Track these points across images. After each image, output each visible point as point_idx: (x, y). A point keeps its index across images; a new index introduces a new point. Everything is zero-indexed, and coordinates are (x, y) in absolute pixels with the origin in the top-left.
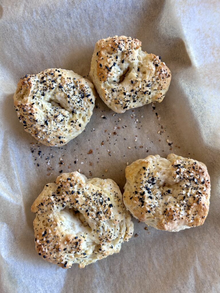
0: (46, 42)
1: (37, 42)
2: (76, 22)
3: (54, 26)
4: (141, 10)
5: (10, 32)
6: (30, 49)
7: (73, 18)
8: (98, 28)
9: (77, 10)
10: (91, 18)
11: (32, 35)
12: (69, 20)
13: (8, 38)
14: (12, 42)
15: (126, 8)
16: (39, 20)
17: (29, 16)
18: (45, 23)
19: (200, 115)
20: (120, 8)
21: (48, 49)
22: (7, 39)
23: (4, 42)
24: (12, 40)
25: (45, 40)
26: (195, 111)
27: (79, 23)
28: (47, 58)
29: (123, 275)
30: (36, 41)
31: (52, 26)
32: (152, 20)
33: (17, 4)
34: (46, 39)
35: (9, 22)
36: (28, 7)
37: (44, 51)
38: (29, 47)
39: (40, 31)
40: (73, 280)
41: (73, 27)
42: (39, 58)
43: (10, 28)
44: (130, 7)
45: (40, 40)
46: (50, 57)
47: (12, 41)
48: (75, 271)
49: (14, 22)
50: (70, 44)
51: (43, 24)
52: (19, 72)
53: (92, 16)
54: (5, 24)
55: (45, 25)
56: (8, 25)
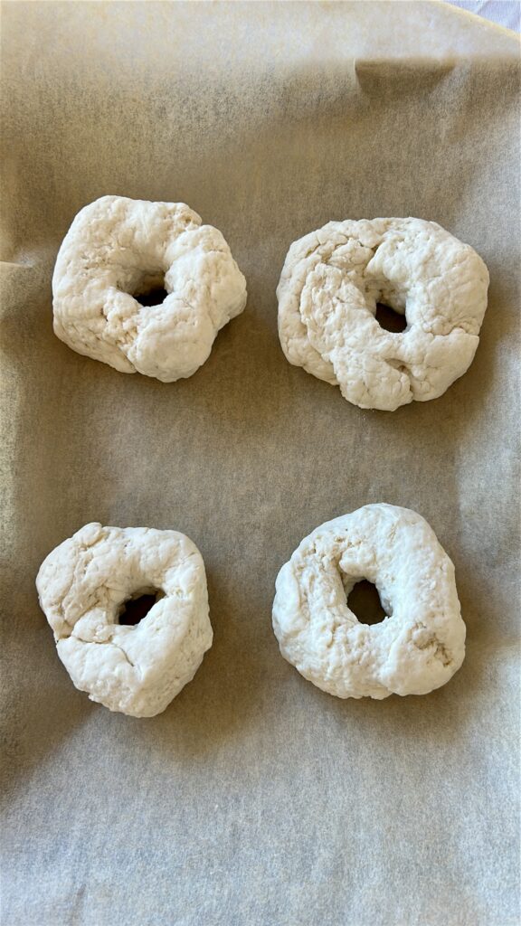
0: (330, 785)
1: (354, 793)
2: (226, 812)
3: (291, 819)
4: (32, 791)
5: (422, 840)
6: (380, 782)
7: (229, 823)
8: (170, 780)
9: (209, 840)
10: (178, 810)
11: (362, 813)
12: (241, 821)
13: (434, 829)
14: (427, 815)
15: (72, 807)
16: (325, 847)
17: (351, 864)
18: (310, 833)
19: (7, 443)
20: (88, 810)
21: (332, 765)
22: (437, 827)
23: (449, 820)
24: (424, 821)
25: (330, 792)
26: (13, 459)
27: (217, 806)
28: (344, 745)
29: (322, 173)
30: (358, 795)
31: (294, 821)
32: (18, 747)
33: (374, 912)
34: (326, 793)
35: (413, 866)
36: (345, 894)
37: (344, 764)
38: (381, 786)
39: (334, 818)
40: (440, 189)
41: (237, 800)
42: (367, 751)
43: (418, 852)
44: (58, 807)
45: (343, 795)
46: (332, 745)
47: (424, 816)
48: (431, 207)
49: (400, 864)
50: (264, 762)
51: (318, 834)
52: (435, 733)
53: (172, 813)
54: (428, 867)
55: (315, 827)
56: (418, 862)
